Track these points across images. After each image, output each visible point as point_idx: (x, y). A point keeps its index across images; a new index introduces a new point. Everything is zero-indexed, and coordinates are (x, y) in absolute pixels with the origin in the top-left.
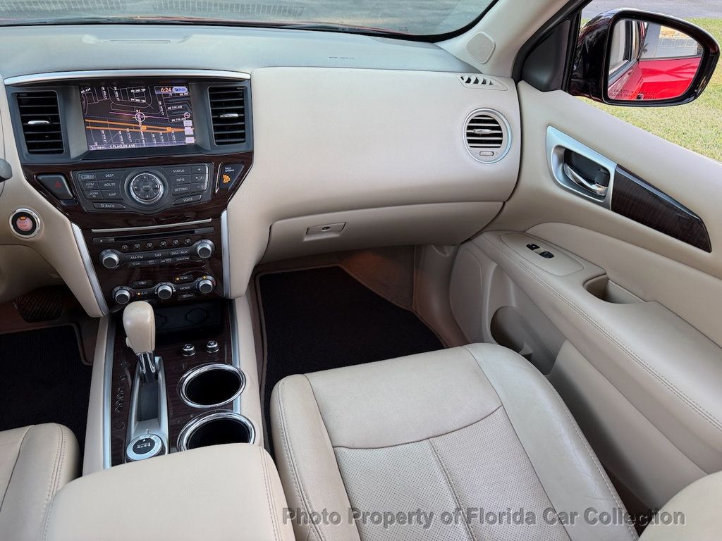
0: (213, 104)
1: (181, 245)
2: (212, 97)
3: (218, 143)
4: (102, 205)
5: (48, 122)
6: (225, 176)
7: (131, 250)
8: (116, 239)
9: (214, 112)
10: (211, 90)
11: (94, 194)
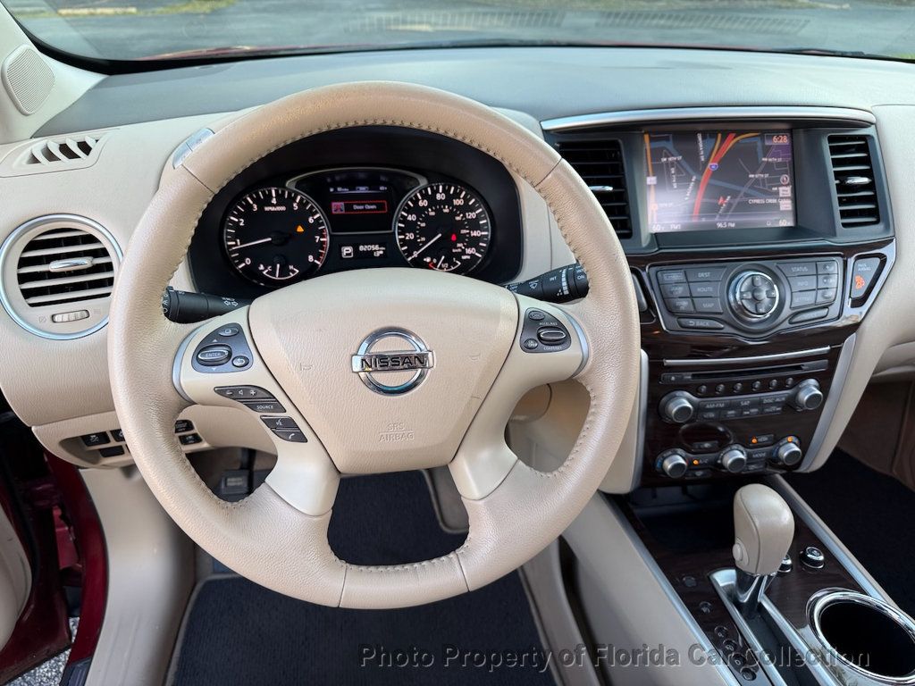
0: (836, 163)
1: (781, 387)
2: (834, 150)
3: (845, 225)
4: (692, 323)
5: (610, 189)
6: (857, 278)
7: (712, 392)
8: (693, 376)
9: (837, 174)
10: (831, 139)
11: (684, 305)
